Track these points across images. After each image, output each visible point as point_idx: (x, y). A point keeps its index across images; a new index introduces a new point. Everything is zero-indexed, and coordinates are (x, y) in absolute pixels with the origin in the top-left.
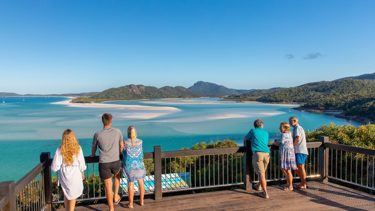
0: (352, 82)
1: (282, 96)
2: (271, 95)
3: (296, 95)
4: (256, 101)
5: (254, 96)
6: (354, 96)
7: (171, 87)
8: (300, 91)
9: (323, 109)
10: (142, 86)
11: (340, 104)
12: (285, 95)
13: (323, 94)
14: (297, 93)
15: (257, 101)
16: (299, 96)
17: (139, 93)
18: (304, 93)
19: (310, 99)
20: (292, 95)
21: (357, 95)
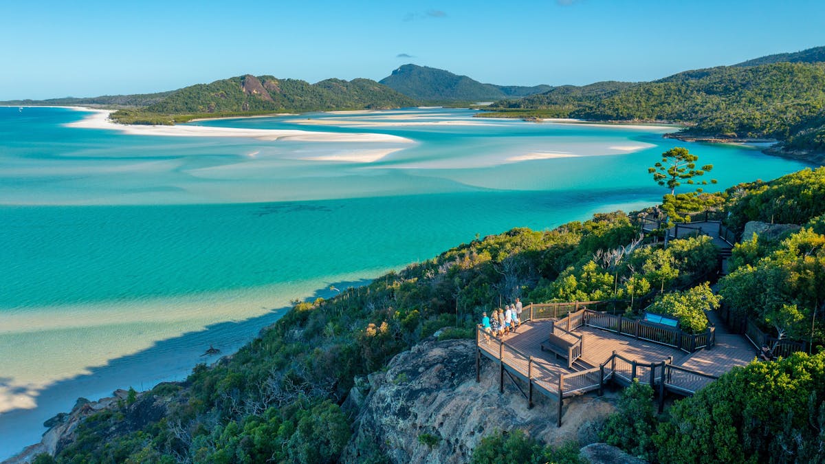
0: (791, 70)
1: (630, 105)
2: (605, 102)
3: (662, 103)
4: (570, 118)
5: (556, 103)
6: (799, 107)
7: (343, 81)
8: (671, 94)
9: (734, 137)
10: (272, 78)
11: (771, 125)
12: (637, 102)
13: (725, 101)
14: (663, 97)
15: (573, 118)
16: (669, 104)
17: (266, 97)
18: (681, 99)
19: (696, 112)
20: (653, 103)
21: (806, 105)
